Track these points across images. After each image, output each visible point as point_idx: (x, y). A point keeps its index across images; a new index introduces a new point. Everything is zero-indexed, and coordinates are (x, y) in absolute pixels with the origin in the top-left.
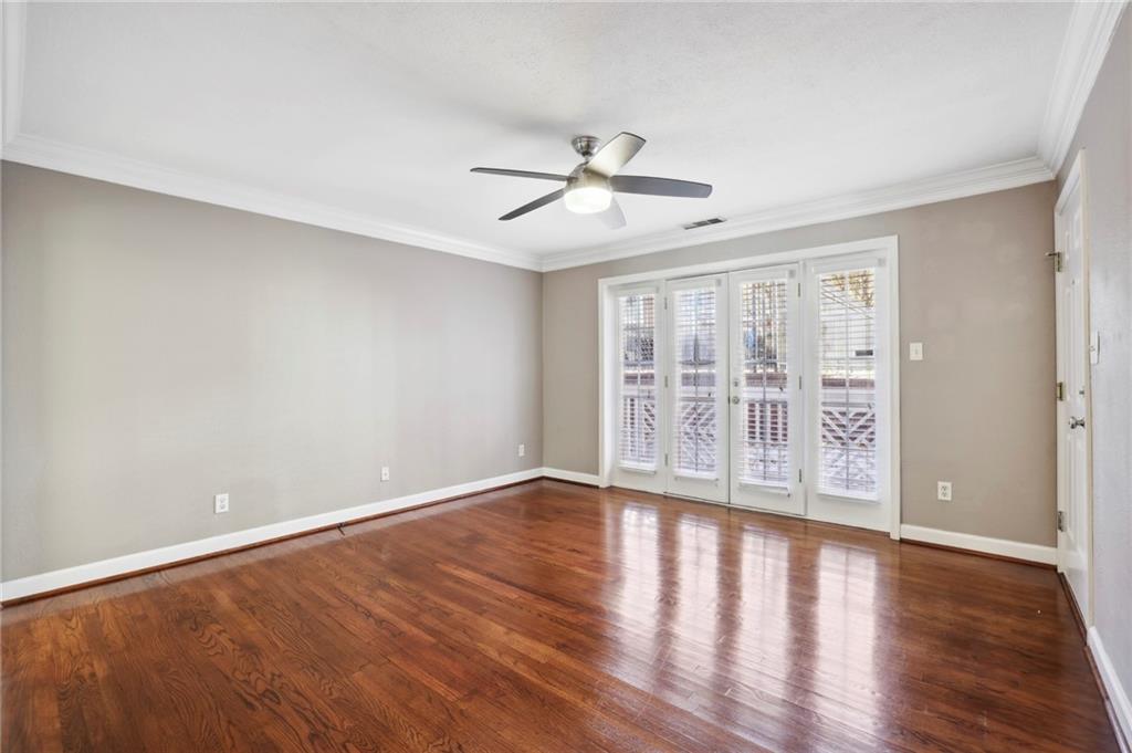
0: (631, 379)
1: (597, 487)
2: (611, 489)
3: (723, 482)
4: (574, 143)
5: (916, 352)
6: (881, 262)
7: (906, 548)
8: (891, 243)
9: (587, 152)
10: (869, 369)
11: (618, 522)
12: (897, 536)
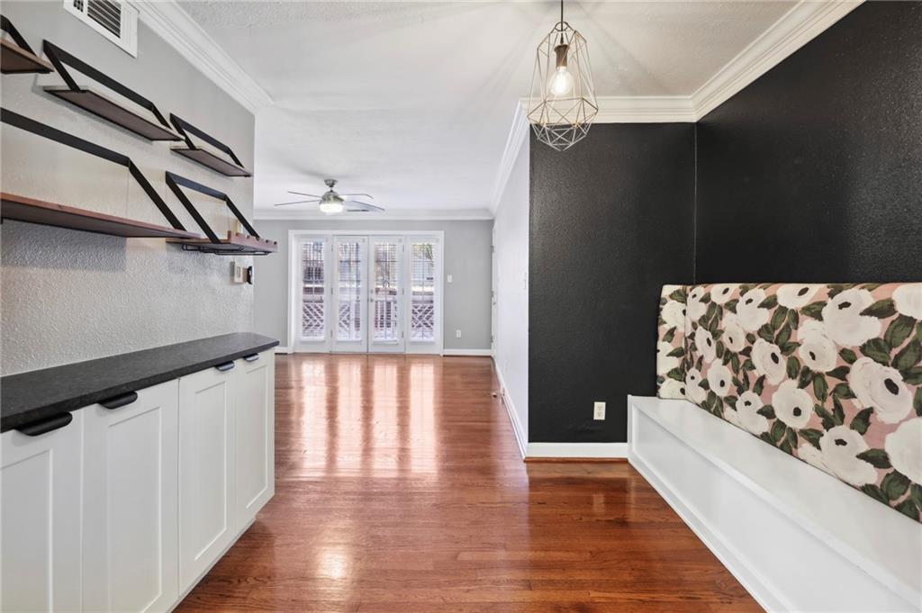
0: (307, 290)
1: (286, 354)
2: (294, 354)
3: (364, 342)
4: (326, 181)
5: (450, 279)
6: (437, 241)
8: (441, 234)
9: (331, 186)
10: (432, 286)
11: (299, 373)
12: (442, 355)
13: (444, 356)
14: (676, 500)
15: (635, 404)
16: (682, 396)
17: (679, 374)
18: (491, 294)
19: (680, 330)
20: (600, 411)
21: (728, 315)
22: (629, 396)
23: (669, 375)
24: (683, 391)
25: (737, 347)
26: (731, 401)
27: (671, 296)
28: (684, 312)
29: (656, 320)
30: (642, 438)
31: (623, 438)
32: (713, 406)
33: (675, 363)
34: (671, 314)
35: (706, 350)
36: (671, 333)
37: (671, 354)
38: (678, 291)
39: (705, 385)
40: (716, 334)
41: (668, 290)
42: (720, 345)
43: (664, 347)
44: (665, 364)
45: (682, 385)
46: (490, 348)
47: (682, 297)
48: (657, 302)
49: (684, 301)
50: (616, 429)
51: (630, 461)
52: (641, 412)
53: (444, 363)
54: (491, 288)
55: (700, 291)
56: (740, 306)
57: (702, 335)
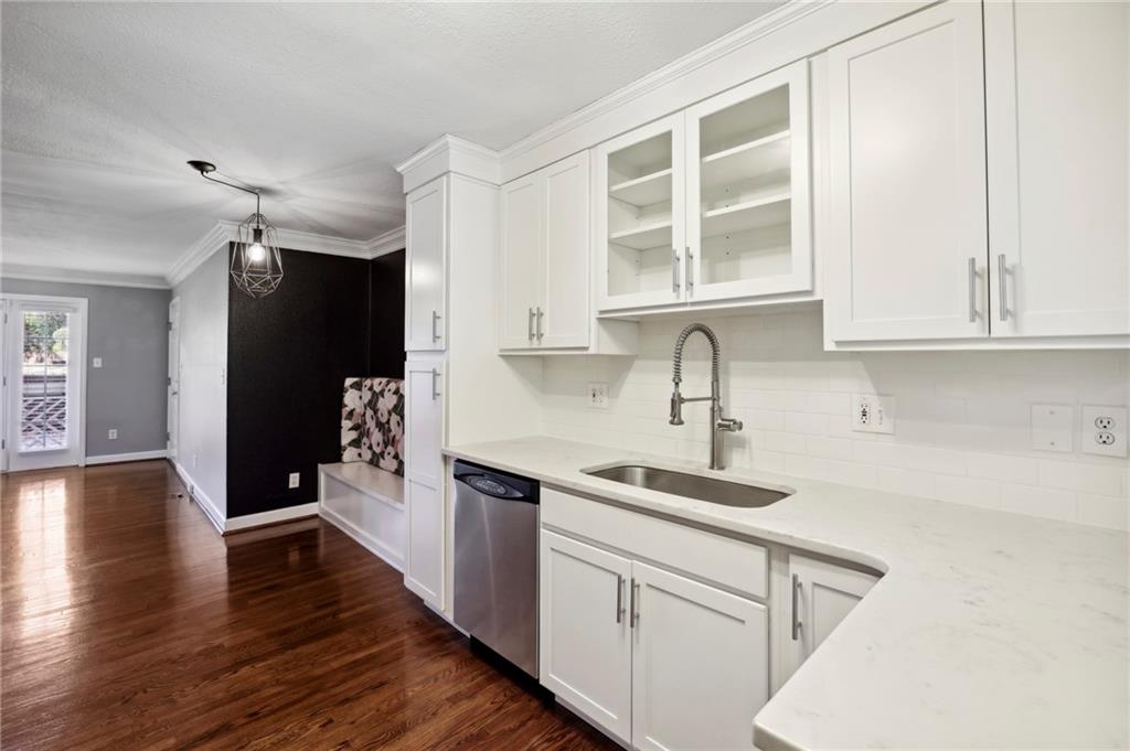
5: (97, 363)
7: (90, 470)
8: (81, 302)
12: (83, 465)
13: (87, 466)
14: (344, 525)
15: (323, 471)
16: (359, 459)
17: (356, 443)
18: (167, 381)
19: (358, 410)
20: (294, 480)
21: (381, 399)
22: (320, 465)
23: (350, 444)
24: (360, 455)
25: (384, 420)
26: (382, 454)
27: (351, 386)
28: (361, 397)
29: (341, 405)
30: (329, 496)
31: (314, 498)
32: (374, 462)
33: (353, 435)
34: (352, 400)
35: (371, 424)
36: (351, 413)
37: (351, 429)
38: (356, 383)
39: (370, 448)
40: (376, 412)
41: (349, 381)
42: (377, 418)
43: (346, 424)
44: (347, 437)
45: (359, 451)
46: (165, 448)
47: (357, 386)
48: (341, 391)
49: (360, 390)
50: (308, 493)
51: (321, 515)
52: (328, 475)
53: (86, 475)
54: (167, 374)
55: (368, 382)
56: (386, 393)
57: (369, 412)
